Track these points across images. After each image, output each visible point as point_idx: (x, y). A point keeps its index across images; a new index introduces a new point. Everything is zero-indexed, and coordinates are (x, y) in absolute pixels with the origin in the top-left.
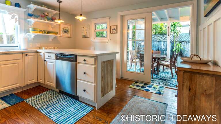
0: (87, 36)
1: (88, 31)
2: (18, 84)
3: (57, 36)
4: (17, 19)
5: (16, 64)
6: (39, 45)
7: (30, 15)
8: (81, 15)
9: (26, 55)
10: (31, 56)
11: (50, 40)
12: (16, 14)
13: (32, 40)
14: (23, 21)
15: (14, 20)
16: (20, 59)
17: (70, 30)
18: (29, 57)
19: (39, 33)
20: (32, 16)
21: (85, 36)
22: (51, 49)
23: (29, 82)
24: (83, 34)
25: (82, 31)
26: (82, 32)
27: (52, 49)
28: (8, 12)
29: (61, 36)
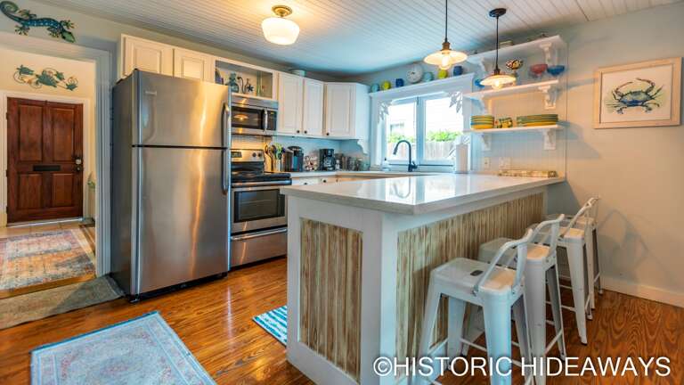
4: (461, 103)
6: (508, 164)
13: (488, 150)
15: (455, 106)
17: (666, 87)
28: (447, 92)
29: (601, 126)
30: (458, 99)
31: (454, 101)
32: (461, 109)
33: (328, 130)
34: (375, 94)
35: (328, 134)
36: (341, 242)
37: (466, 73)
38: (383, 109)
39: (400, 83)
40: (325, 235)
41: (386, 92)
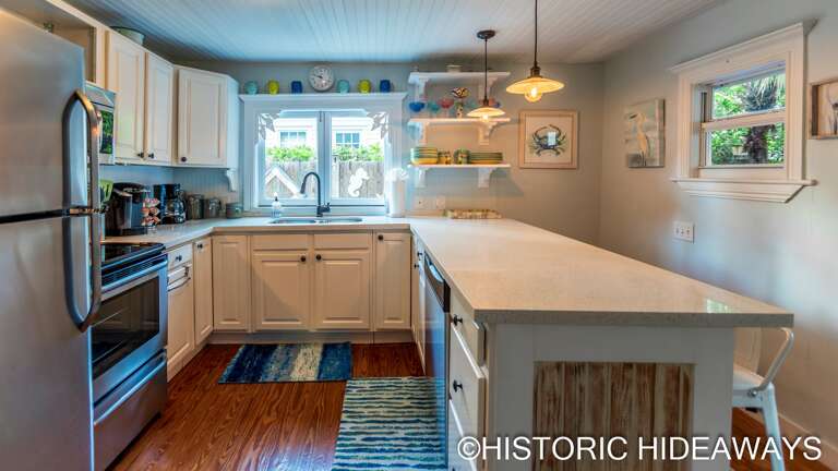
0: (653, 160)
1: (656, 134)
2: (360, 322)
3: (498, 168)
4: (387, 127)
5: (356, 263)
6: (443, 203)
7: (417, 108)
8: (536, 71)
9: (381, 238)
10: (394, 243)
11: (482, 181)
12: (383, 113)
13: (423, 186)
14: (400, 129)
15: (379, 130)
16: (366, 249)
17: (569, 136)
18: (388, 245)
19: (437, 163)
20: (422, 110)
21: (638, 162)
22: (471, 218)
23: (386, 322)
24: (633, 150)
25: (628, 137)
26: (627, 141)
27: (476, 218)
28: (367, 110)
29: (526, 166)
30: (383, 122)
31: (377, 123)
32: (387, 135)
33: (183, 152)
34: (251, 98)
35: (184, 159)
36: (640, 387)
37: (393, 91)
38: (264, 123)
39: (297, 87)
40: (602, 384)
41: (274, 97)
